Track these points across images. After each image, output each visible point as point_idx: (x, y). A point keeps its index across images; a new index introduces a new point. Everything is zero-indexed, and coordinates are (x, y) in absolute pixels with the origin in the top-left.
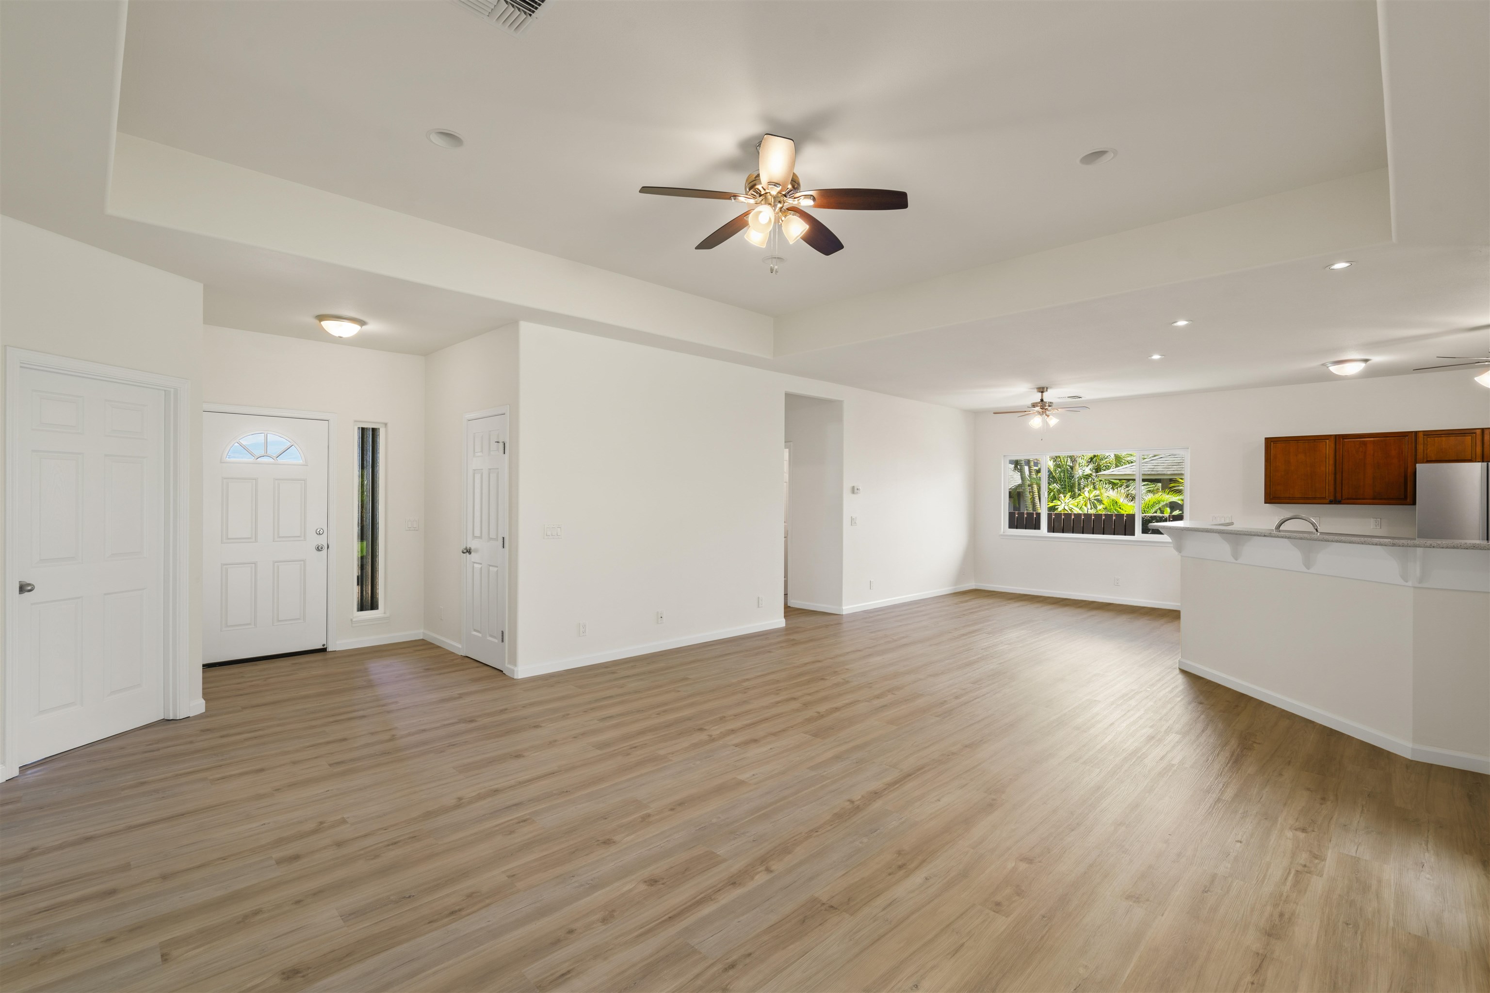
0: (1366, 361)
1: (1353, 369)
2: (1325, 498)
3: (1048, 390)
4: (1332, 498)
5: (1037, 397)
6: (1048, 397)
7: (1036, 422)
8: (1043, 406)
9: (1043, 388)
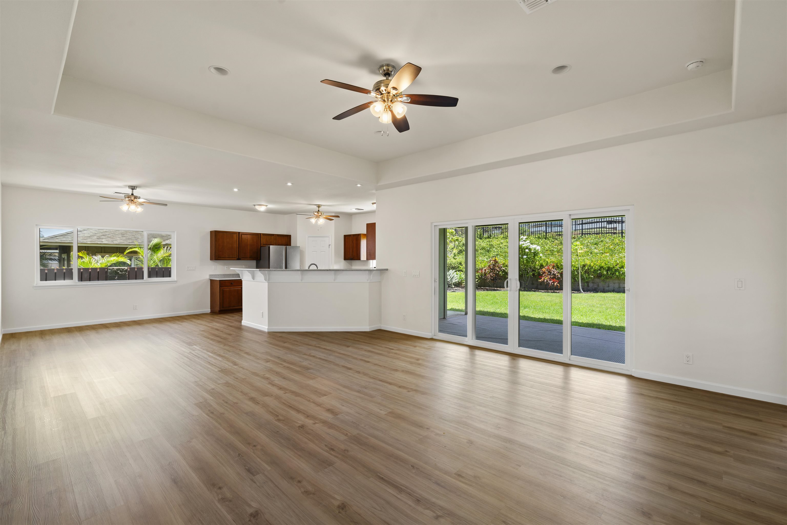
0: (267, 206)
1: (262, 209)
2: (235, 258)
3: (137, 188)
4: (238, 258)
5: (129, 191)
6: (136, 192)
7: (125, 207)
8: (132, 198)
9: (134, 187)
